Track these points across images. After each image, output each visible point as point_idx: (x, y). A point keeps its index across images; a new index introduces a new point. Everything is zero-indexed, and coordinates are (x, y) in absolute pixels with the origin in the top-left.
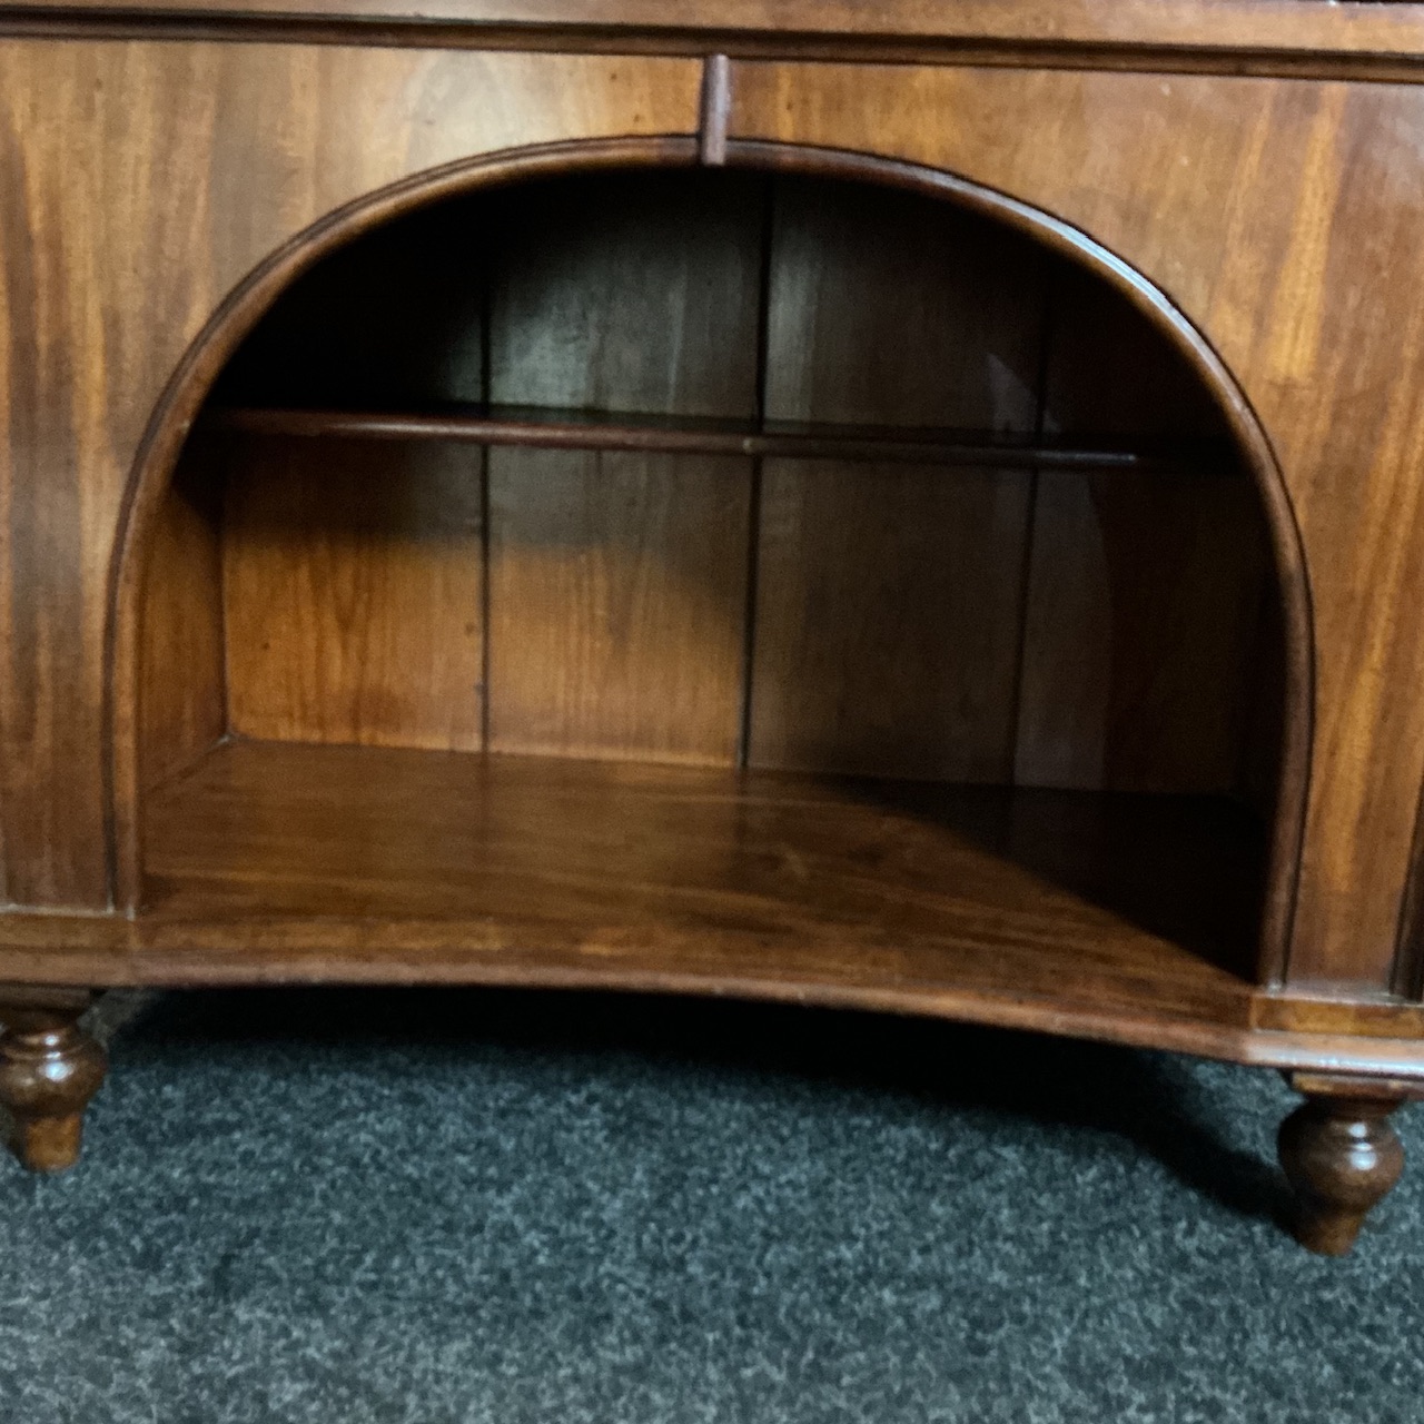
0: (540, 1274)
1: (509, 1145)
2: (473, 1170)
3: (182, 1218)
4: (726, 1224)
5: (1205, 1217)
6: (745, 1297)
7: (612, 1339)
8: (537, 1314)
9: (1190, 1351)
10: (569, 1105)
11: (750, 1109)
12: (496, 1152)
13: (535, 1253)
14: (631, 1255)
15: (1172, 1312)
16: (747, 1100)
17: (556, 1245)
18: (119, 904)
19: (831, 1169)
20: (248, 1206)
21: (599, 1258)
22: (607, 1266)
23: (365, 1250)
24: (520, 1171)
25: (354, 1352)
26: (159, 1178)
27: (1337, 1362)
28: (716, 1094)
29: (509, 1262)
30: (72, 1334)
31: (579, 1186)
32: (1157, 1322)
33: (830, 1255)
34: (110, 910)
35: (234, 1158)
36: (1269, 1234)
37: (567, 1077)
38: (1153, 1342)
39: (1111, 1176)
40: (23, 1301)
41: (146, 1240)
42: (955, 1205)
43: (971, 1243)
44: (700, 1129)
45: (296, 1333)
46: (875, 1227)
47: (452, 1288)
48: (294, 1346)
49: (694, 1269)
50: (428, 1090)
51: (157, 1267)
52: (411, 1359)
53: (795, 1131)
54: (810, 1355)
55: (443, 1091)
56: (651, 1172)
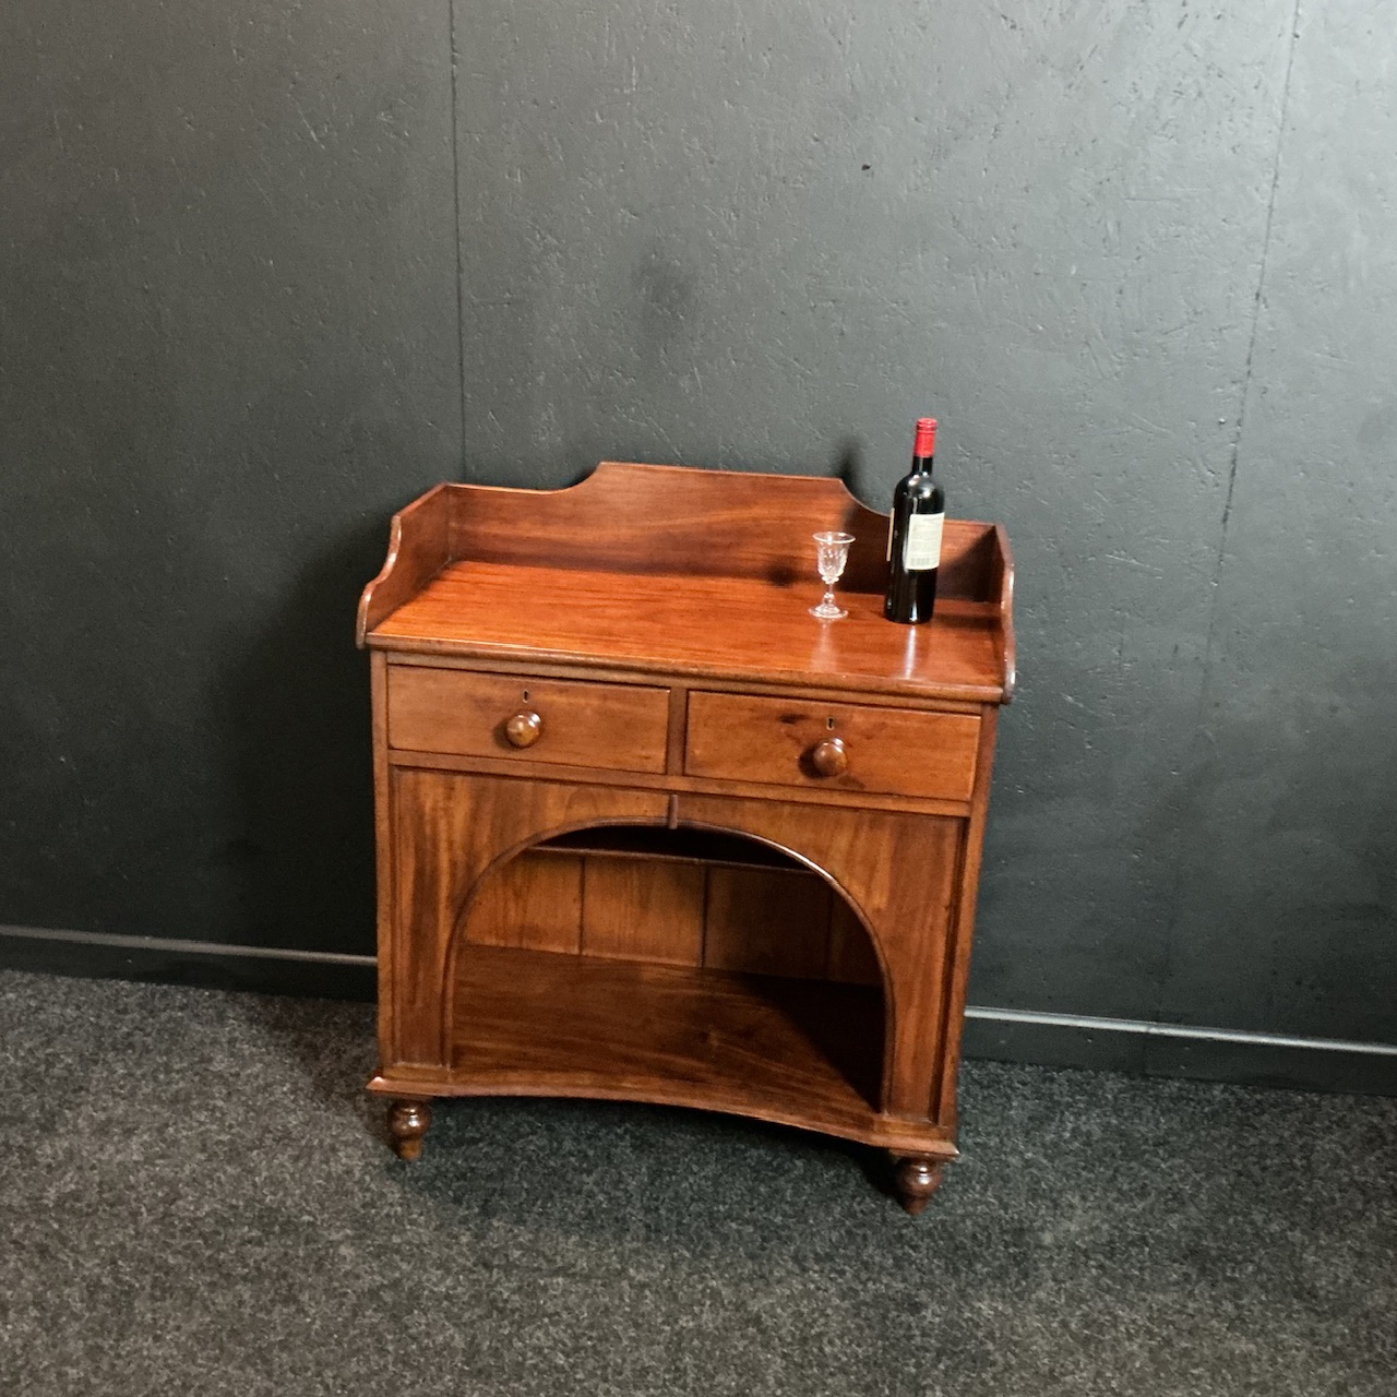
0: (604, 1211)
1: (591, 1153)
2: (577, 1164)
3: (466, 1183)
4: (677, 1193)
5: (869, 1196)
6: (679, 1223)
7: (629, 1238)
8: (602, 1227)
9: (842, 1251)
10: (616, 1134)
11: (693, 1138)
12: (586, 1156)
13: (601, 1203)
14: (639, 1205)
15: (841, 1235)
16: (693, 1134)
17: (610, 1200)
18: (444, 1064)
19: (723, 1168)
20: (490, 1177)
21: (625, 1206)
22: (629, 1209)
23: (537, 1199)
24: (597, 1166)
25: (537, 1239)
26: (454, 1164)
27: (894, 1259)
28: (680, 1131)
29: (591, 1206)
30: (435, 1229)
31: (620, 1173)
32: (834, 1240)
33: (715, 1209)
34: (441, 1066)
35: (481, 1156)
36: (892, 1204)
37: (616, 1119)
38: (830, 1248)
39: (838, 1176)
40: (415, 1216)
41: (454, 1192)
42: (770, 1187)
43: (771, 1204)
44: (670, 1149)
45: (516, 1231)
46: (735, 1199)
47: (570, 1216)
48: (515, 1237)
49: (662, 1212)
50: (556, 1125)
51: (461, 1204)
52: (557, 1244)
53: (711, 1151)
54: (700, 1248)
55: (563, 1125)
56: (648, 1168)
